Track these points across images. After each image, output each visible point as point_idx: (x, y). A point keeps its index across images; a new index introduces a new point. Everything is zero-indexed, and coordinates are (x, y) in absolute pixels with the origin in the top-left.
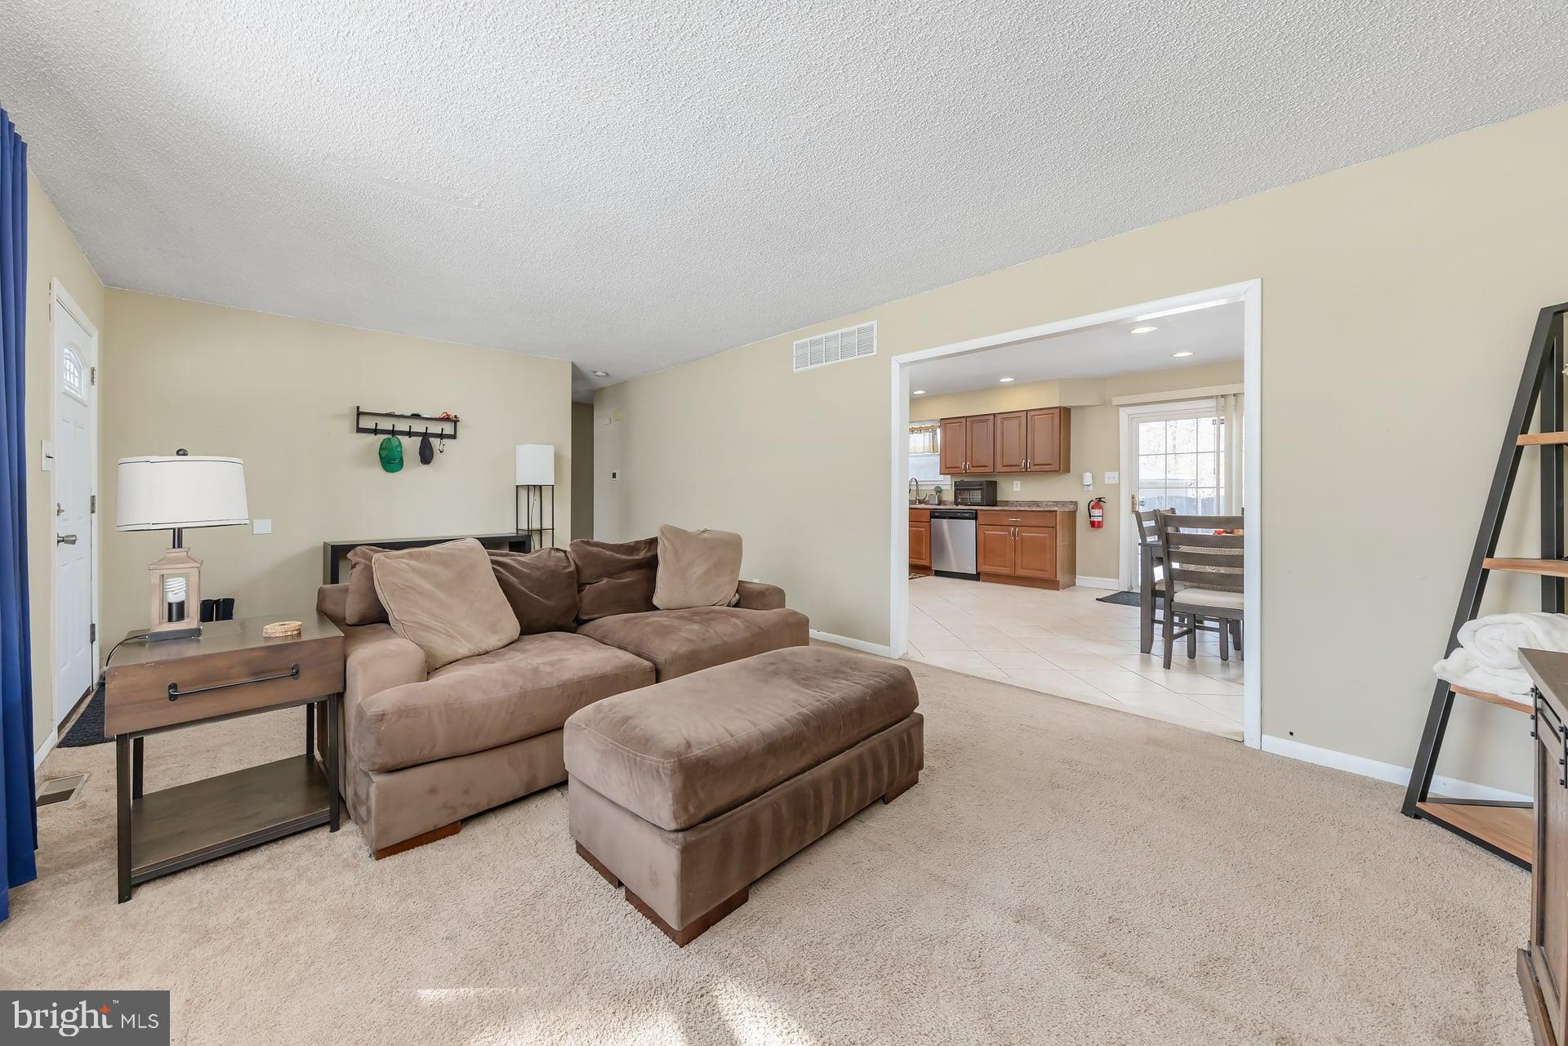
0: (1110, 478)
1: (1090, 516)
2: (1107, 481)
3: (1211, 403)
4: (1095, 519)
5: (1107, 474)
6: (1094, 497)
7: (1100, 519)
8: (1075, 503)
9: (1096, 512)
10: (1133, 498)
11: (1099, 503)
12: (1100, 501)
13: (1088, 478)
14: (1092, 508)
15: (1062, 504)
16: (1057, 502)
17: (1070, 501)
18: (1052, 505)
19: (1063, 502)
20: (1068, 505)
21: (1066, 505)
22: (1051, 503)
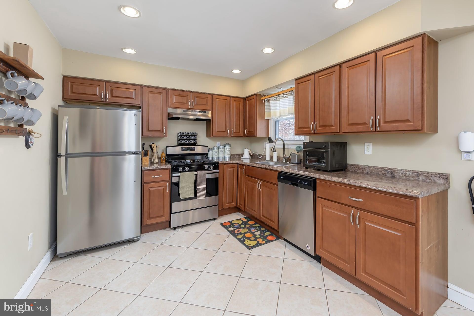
8: (446, 178)
15: (425, 176)
16: (418, 173)
17: (439, 173)
18: (411, 177)
19: (428, 173)
20: (435, 179)
21: (432, 179)
22: (410, 174)
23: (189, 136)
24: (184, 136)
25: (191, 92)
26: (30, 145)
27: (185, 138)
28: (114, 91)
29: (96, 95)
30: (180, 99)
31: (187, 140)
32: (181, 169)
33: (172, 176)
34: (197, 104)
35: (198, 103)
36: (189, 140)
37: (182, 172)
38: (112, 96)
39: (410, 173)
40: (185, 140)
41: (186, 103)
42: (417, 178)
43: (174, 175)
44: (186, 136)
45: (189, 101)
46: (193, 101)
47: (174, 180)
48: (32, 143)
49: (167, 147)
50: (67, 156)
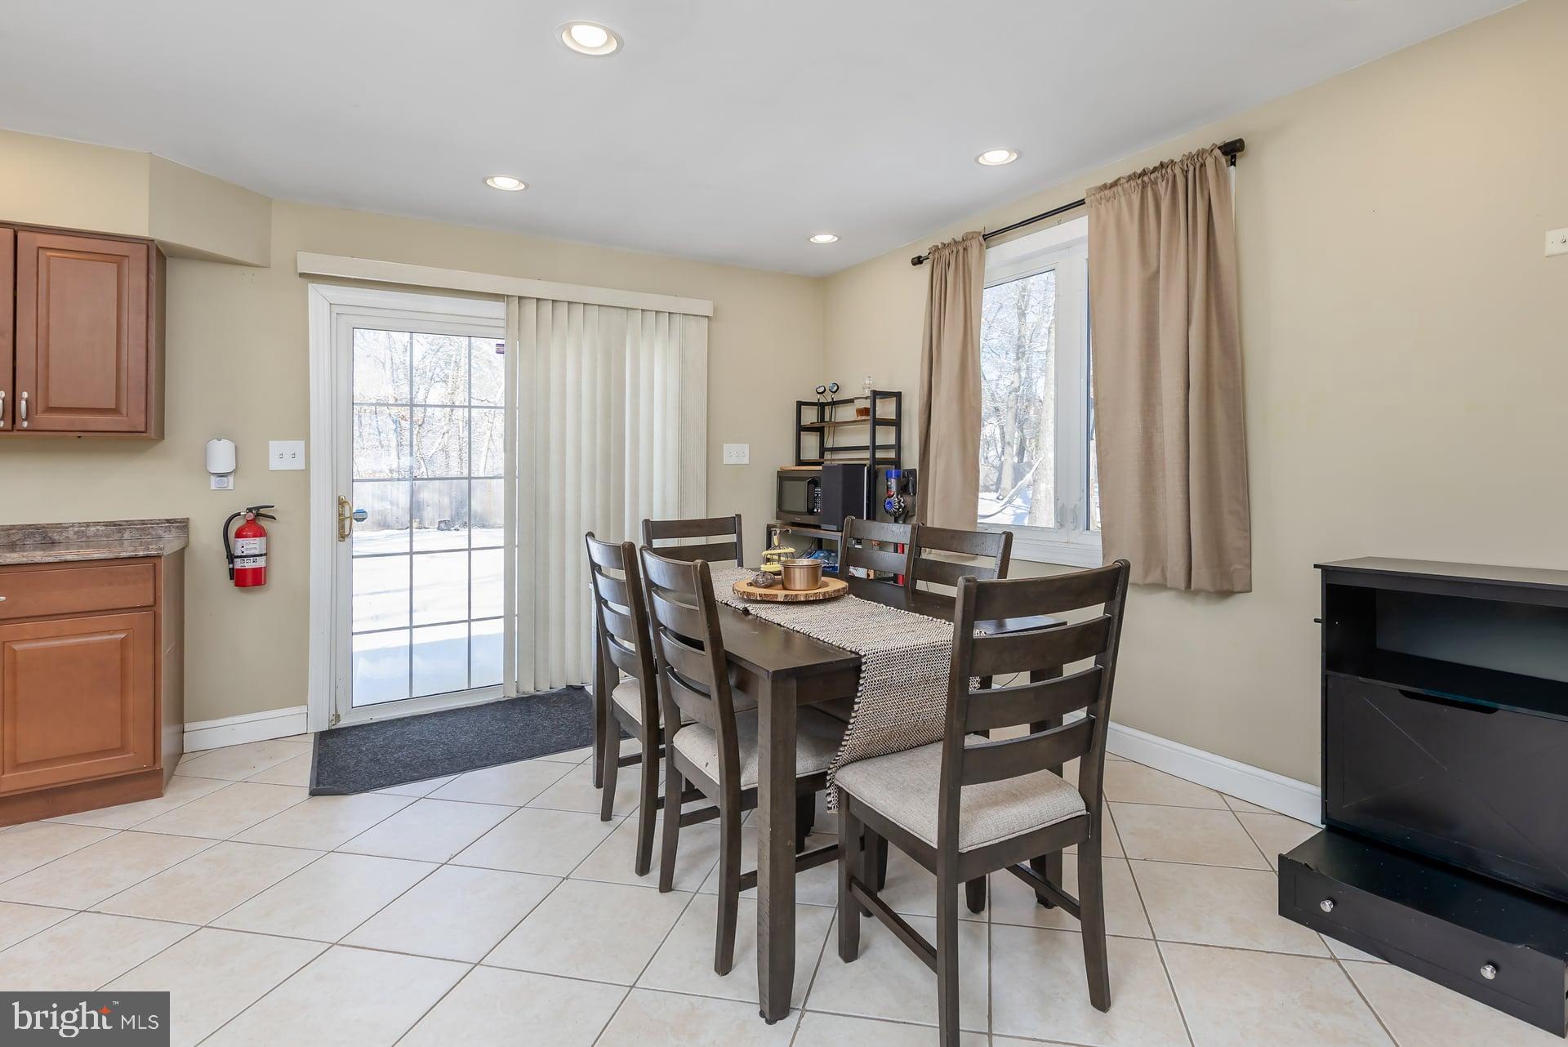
0: (282, 455)
1: (231, 558)
2: (275, 464)
3: (497, 309)
4: (249, 564)
5: (275, 447)
6: (241, 505)
7: (261, 563)
8: (183, 525)
9: (249, 545)
10: (341, 503)
11: (255, 522)
12: (258, 515)
13: (222, 456)
14: (239, 535)
15: (137, 529)
16: (120, 525)
17: (167, 520)
18: (101, 536)
19: (143, 522)
20: (160, 532)
21: (153, 533)
22: (98, 530)
39: (99, 527)
42: (117, 536)
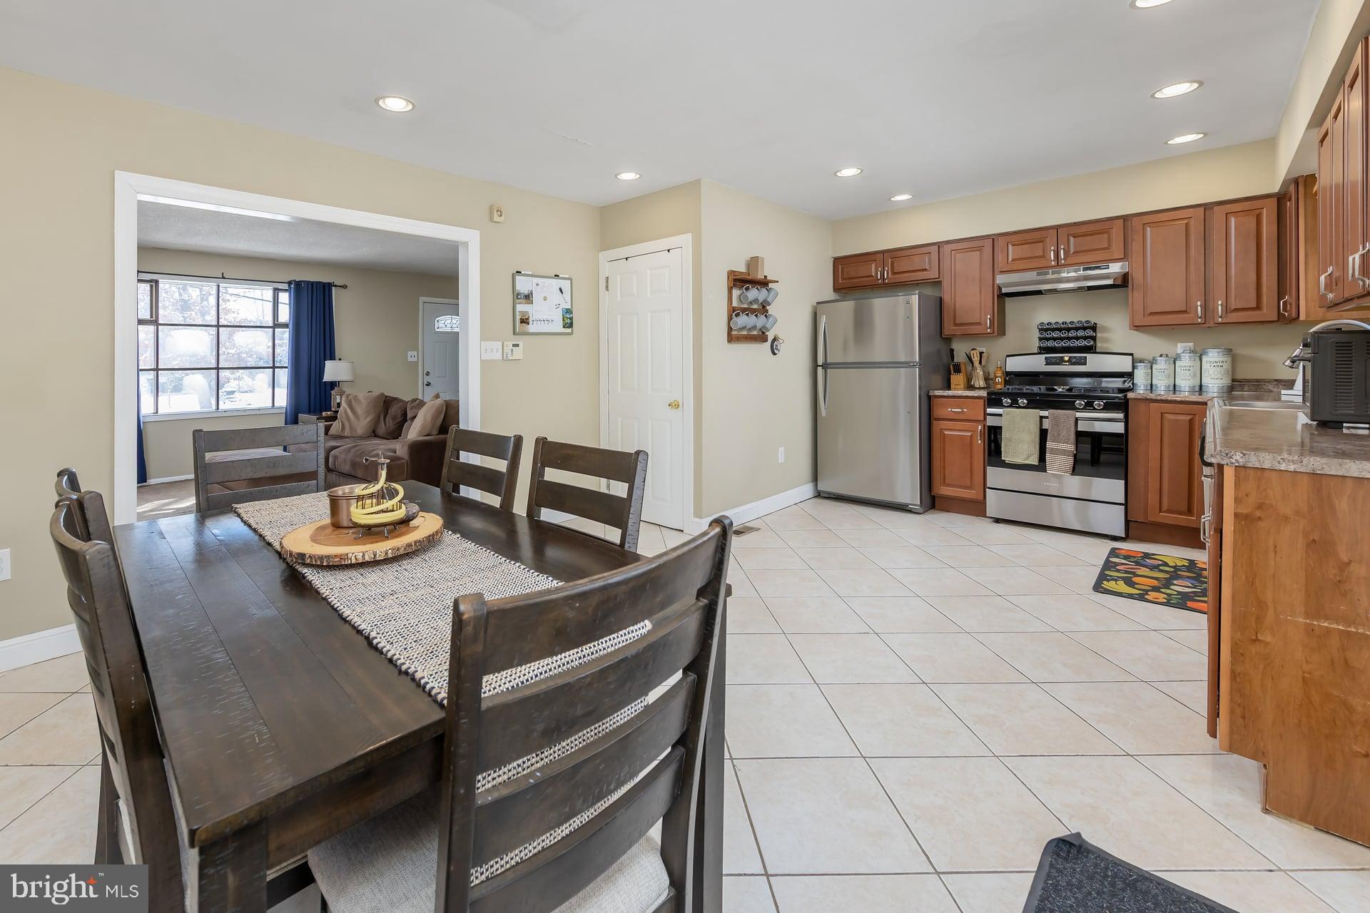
23: (1069, 330)
24: (1053, 330)
25: (1057, 228)
26: (776, 351)
27: (1055, 335)
28: (895, 264)
29: (872, 276)
30: (1025, 251)
31: (1062, 339)
32: (1007, 401)
33: (986, 414)
34: (1074, 253)
35: (1078, 250)
36: (1069, 339)
37: (1010, 406)
38: (894, 273)
40: (1054, 339)
41: (1044, 256)
43: (989, 410)
44: (1060, 330)
45: (1052, 248)
46: (1062, 247)
47: (991, 421)
48: (777, 349)
49: (1008, 356)
50: (825, 366)
